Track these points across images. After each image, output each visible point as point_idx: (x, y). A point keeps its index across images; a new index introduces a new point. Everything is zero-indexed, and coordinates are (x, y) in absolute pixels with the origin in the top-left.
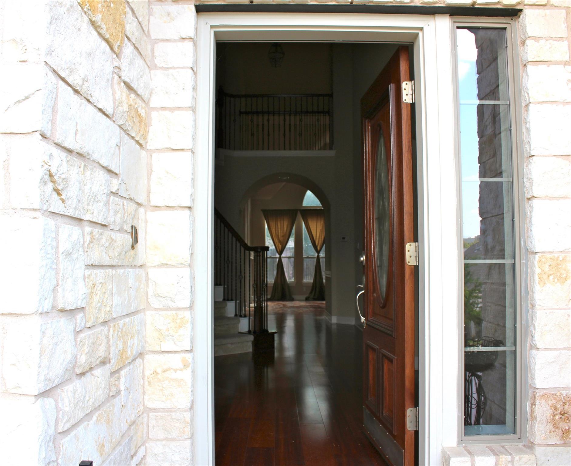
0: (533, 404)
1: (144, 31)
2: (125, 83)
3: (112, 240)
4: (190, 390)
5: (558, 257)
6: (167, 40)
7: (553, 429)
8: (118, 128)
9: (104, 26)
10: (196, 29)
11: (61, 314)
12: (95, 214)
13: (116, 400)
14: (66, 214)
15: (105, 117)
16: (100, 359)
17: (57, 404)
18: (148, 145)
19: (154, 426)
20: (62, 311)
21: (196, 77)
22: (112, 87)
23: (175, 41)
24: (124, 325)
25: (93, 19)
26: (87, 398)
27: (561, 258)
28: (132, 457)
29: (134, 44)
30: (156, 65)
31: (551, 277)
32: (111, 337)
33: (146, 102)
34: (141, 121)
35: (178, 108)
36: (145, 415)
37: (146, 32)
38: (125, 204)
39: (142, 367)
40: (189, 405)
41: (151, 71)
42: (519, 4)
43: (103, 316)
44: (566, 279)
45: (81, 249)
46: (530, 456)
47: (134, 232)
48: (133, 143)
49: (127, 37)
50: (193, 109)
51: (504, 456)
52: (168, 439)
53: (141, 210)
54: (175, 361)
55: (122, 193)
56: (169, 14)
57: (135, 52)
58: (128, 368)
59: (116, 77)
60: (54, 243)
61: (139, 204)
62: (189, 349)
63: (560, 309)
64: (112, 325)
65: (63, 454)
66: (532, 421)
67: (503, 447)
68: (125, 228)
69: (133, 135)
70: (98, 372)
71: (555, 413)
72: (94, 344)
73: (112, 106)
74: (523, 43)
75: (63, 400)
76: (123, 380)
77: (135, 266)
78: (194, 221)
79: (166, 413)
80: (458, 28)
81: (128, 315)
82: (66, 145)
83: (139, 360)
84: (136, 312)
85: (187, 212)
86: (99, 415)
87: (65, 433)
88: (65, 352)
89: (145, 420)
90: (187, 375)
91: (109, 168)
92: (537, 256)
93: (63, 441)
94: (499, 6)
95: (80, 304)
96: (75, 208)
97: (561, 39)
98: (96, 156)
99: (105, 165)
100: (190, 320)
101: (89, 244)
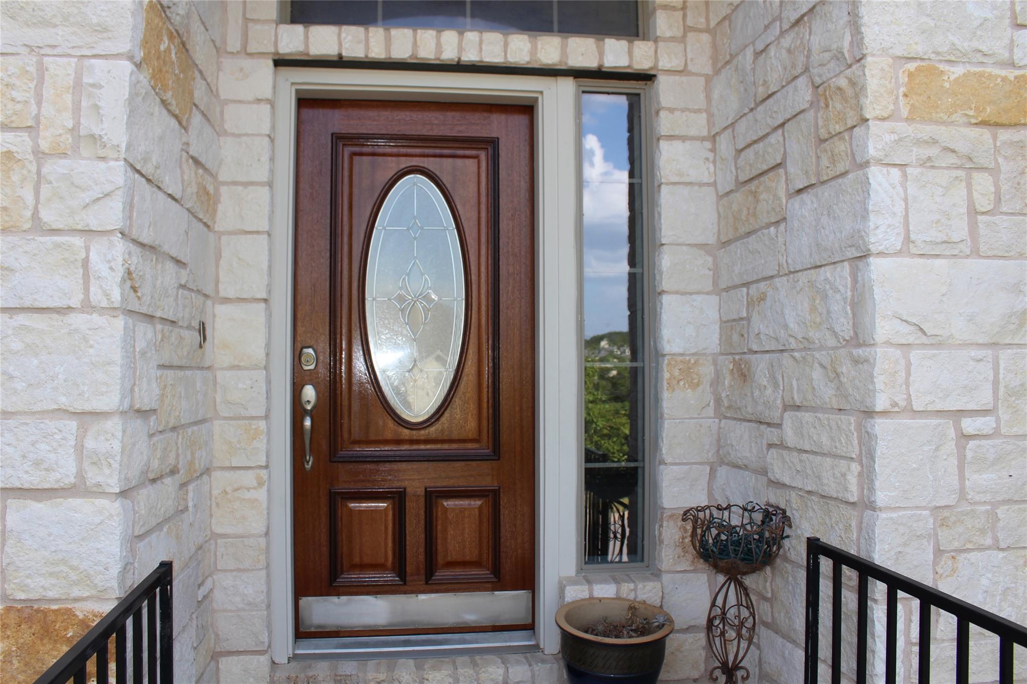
0: (661, 526)
1: (212, 91)
2: (193, 158)
3: (181, 338)
4: (265, 512)
5: (690, 360)
6: (240, 102)
7: (683, 554)
8: (187, 212)
9: (174, 102)
10: (274, 87)
11: (137, 415)
12: (165, 310)
13: (185, 515)
14: (141, 311)
15: (174, 202)
16: (171, 467)
17: (133, 506)
18: (216, 226)
19: (222, 555)
20: (138, 411)
21: (273, 145)
22: (180, 167)
23: (249, 102)
24: (192, 433)
25: (164, 98)
26: (159, 506)
27: (692, 361)
28: (199, 586)
29: (203, 112)
30: (226, 131)
31: (682, 383)
32: (179, 445)
33: (214, 176)
34: (209, 200)
35: (252, 183)
36: (212, 542)
37: (215, 93)
38: (194, 297)
39: (208, 486)
40: (264, 530)
41: (220, 138)
42: (651, 69)
43: (173, 421)
44: (698, 385)
45: (153, 348)
46: (656, 583)
47: (202, 330)
48: (201, 226)
49: (195, 105)
50: (270, 184)
51: (626, 584)
52: (239, 570)
53: (209, 303)
54: (249, 478)
55: (190, 286)
56: (241, 70)
57: (204, 120)
58: (196, 483)
59: (185, 154)
60: (132, 342)
61: (206, 296)
62: (264, 464)
63: (691, 418)
64: (181, 432)
65: (139, 558)
66: (660, 545)
67: (628, 575)
68: (193, 324)
69: (201, 217)
70: (168, 481)
71: (685, 535)
72: (165, 449)
73: (181, 188)
74: (657, 113)
75: (138, 503)
76: (191, 494)
77: (202, 367)
78: (270, 315)
79: (237, 540)
80: (584, 92)
81: (196, 423)
82: (141, 240)
83: (205, 477)
84: (203, 421)
85: (263, 305)
86: (170, 527)
87: (140, 537)
88: (142, 453)
89: (213, 547)
90: (261, 495)
91: (178, 258)
92: (666, 358)
93: (139, 545)
94: (629, 71)
95: (154, 406)
96: (149, 305)
97: (699, 111)
98: (166, 248)
99: (174, 256)
100: (265, 430)
101: (160, 342)
